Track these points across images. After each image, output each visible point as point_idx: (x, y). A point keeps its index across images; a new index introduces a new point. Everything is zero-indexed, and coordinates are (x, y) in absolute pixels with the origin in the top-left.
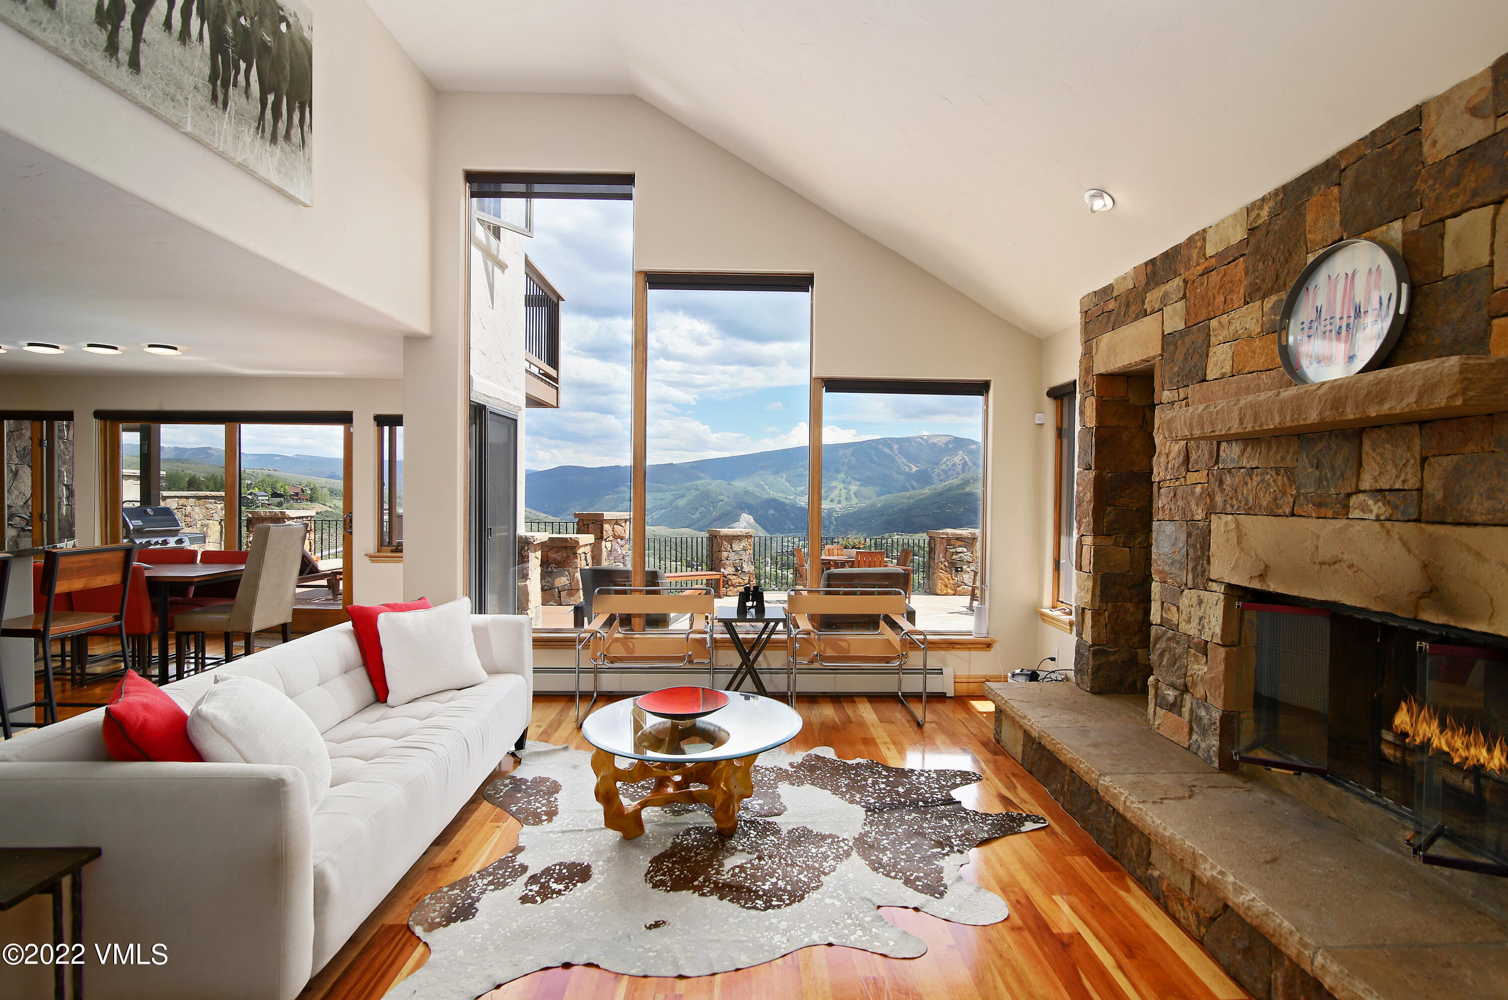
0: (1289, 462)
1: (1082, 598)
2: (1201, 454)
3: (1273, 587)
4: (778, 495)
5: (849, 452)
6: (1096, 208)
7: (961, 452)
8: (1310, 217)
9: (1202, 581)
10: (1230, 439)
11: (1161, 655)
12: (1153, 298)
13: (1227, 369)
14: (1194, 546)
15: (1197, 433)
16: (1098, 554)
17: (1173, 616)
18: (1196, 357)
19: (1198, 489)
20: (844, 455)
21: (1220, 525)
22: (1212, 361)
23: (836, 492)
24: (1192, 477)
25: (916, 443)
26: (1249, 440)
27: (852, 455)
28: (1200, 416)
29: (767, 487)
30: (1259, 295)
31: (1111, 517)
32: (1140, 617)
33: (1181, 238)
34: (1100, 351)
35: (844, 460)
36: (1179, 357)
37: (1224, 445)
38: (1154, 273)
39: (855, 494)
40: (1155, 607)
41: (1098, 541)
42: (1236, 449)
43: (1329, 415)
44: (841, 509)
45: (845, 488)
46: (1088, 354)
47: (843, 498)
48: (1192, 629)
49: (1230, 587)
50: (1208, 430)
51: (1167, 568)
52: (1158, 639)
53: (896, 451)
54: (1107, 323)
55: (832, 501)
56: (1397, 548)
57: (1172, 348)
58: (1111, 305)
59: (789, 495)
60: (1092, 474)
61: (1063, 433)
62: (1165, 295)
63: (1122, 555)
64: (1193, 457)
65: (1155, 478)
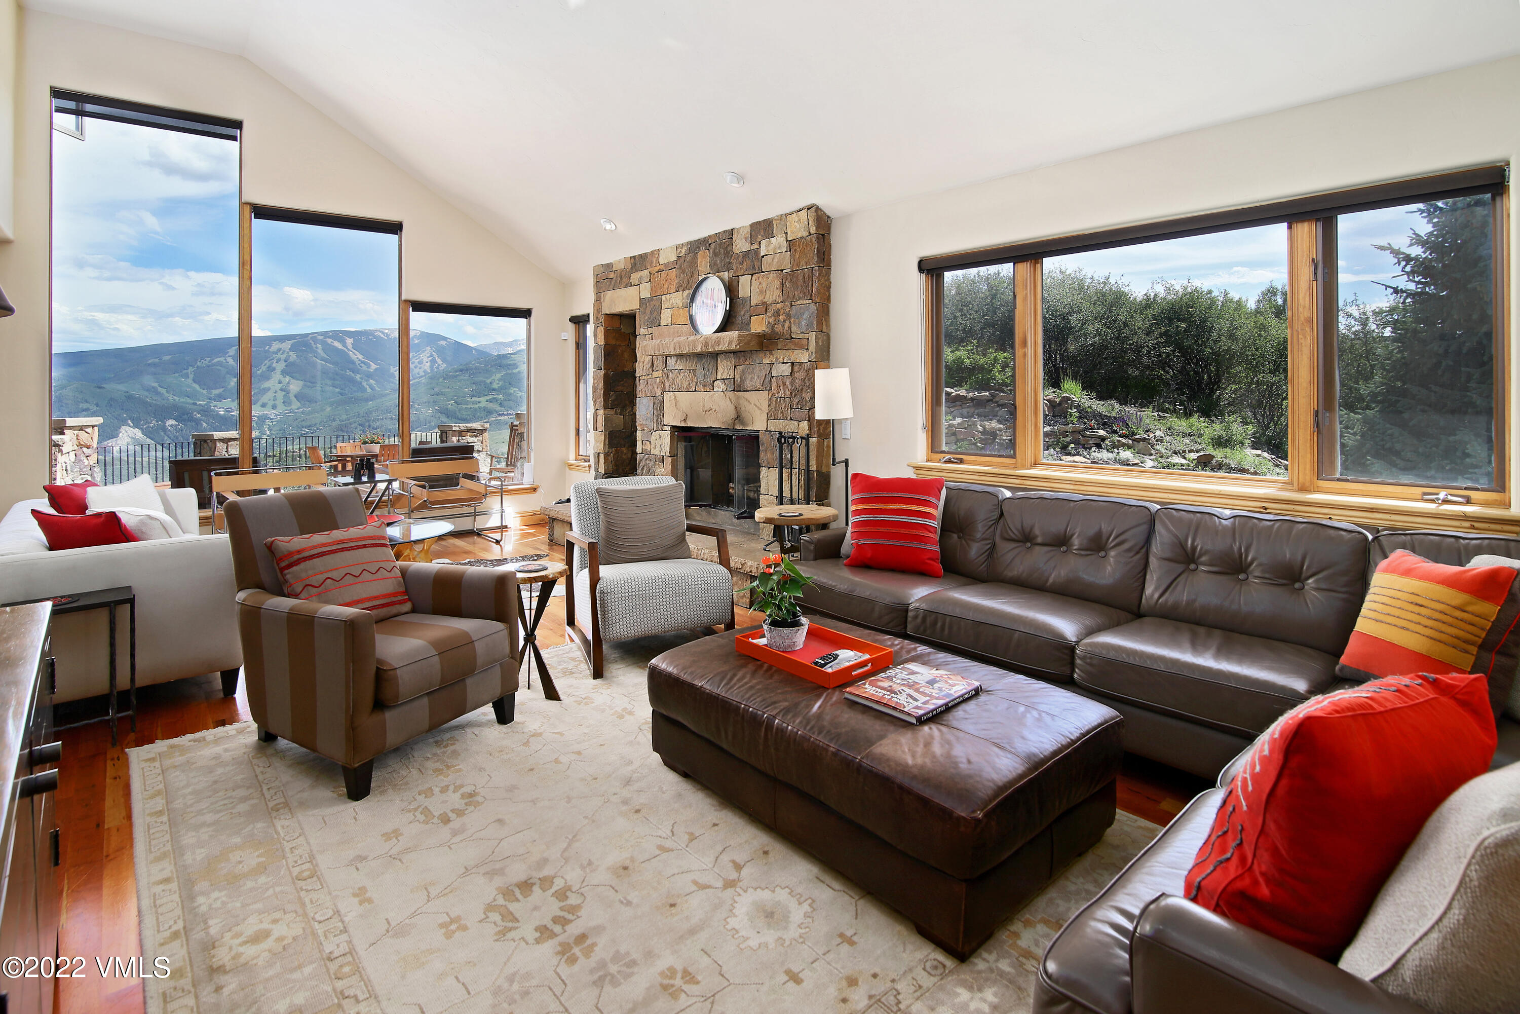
0: (694, 367)
1: (598, 447)
2: (659, 363)
3: (690, 424)
4: (182, 400)
5: (287, 345)
6: (607, 228)
7: (429, 348)
8: (699, 260)
9: (660, 426)
10: (671, 356)
11: (643, 469)
12: (635, 277)
13: (669, 321)
14: (657, 409)
15: (657, 353)
16: (607, 419)
17: (647, 447)
18: (656, 313)
19: (658, 379)
20: (280, 349)
21: (667, 397)
22: (663, 316)
23: (270, 395)
24: (655, 374)
25: (375, 337)
26: (679, 356)
27: (291, 350)
28: (658, 345)
29: (163, 391)
30: (681, 289)
31: (613, 398)
32: (630, 455)
33: (649, 251)
34: (606, 300)
35: (279, 356)
36: (648, 311)
37: (668, 358)
38: (635, 264)
39: (296, 396)
40: (639, 444)
41: (606, 412)
42: (674, 359)
43: (704, 349)
44: (277, 415)
45: (282, 390)
46: (598, 300)
47: (279, 402)
48: (656, 452)
49: (673, 427)
50: (661, 352)
51: (644, 422)
52: (641, 460)
53: (350, 346)
54: (610, 285)
55: (264, 405)
56: (728, 402)
57: (644, 306)
58: (612, 275)
59: (199, 400)
60: (602, 372)
61: (580, 345)
62: (640, 278)
63: (619, 420)
64: (655, 364)
65: (637, 375)
